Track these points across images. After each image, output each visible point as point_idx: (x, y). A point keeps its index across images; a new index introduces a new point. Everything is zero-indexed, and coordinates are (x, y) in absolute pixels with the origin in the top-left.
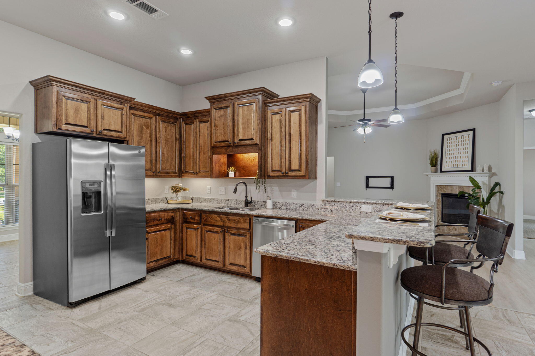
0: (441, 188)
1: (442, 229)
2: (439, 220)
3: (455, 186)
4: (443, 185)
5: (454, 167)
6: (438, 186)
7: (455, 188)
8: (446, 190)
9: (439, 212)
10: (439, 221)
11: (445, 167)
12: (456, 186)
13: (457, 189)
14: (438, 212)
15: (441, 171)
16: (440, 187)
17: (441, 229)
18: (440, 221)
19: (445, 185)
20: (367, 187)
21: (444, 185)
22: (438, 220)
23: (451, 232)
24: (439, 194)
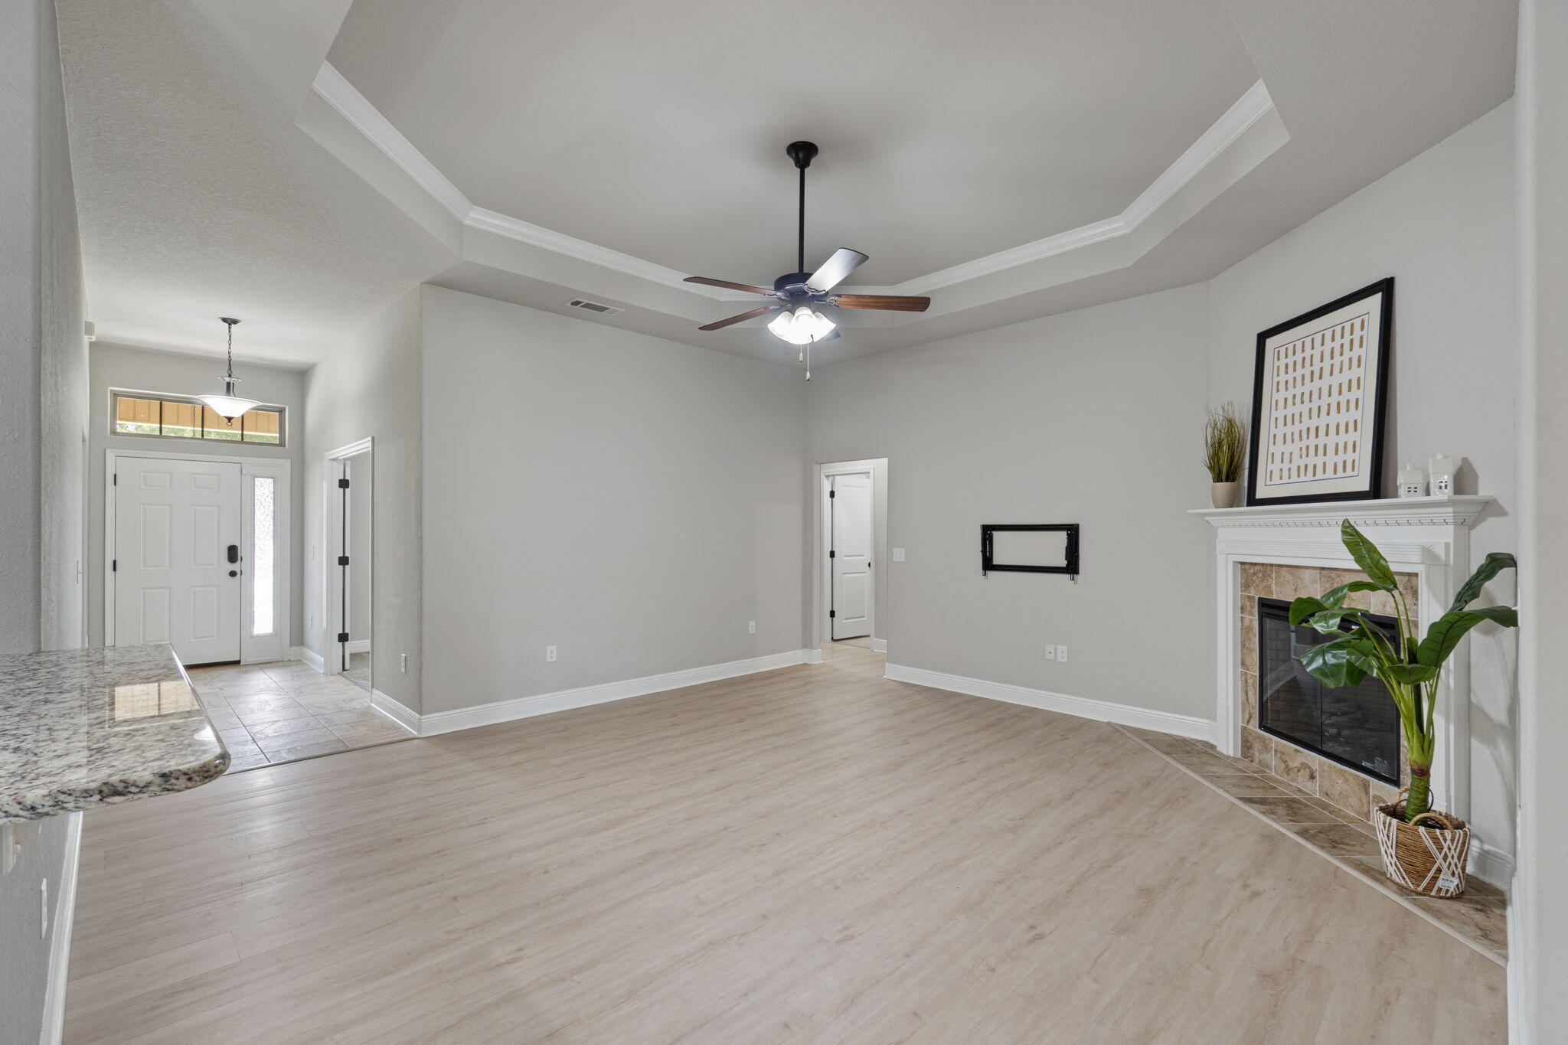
0: (1254, 574)
1: (1260, 761)
2: (1250, 717)
3: (1307, 568)
4: (1262, 564)
5: (1302, 478)
6: (1247, 566)
7: (1307, 575)
8: (1274, 587)
9: (1250, 681)
10: (1249, 722)
11: (1268, 483)
12: (1312, 571)
13: (1314, 582)
14: (1246, 682)
15: (1252, 501)
16: (1251, 571)
17: (1256, 759)
18: (1252, 721)
19: (1272, 565)
20: (988, 565)
21: (1267, 565)
22: (1247, 716)
23: (1293, 780)
24: (1248, 604)
